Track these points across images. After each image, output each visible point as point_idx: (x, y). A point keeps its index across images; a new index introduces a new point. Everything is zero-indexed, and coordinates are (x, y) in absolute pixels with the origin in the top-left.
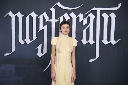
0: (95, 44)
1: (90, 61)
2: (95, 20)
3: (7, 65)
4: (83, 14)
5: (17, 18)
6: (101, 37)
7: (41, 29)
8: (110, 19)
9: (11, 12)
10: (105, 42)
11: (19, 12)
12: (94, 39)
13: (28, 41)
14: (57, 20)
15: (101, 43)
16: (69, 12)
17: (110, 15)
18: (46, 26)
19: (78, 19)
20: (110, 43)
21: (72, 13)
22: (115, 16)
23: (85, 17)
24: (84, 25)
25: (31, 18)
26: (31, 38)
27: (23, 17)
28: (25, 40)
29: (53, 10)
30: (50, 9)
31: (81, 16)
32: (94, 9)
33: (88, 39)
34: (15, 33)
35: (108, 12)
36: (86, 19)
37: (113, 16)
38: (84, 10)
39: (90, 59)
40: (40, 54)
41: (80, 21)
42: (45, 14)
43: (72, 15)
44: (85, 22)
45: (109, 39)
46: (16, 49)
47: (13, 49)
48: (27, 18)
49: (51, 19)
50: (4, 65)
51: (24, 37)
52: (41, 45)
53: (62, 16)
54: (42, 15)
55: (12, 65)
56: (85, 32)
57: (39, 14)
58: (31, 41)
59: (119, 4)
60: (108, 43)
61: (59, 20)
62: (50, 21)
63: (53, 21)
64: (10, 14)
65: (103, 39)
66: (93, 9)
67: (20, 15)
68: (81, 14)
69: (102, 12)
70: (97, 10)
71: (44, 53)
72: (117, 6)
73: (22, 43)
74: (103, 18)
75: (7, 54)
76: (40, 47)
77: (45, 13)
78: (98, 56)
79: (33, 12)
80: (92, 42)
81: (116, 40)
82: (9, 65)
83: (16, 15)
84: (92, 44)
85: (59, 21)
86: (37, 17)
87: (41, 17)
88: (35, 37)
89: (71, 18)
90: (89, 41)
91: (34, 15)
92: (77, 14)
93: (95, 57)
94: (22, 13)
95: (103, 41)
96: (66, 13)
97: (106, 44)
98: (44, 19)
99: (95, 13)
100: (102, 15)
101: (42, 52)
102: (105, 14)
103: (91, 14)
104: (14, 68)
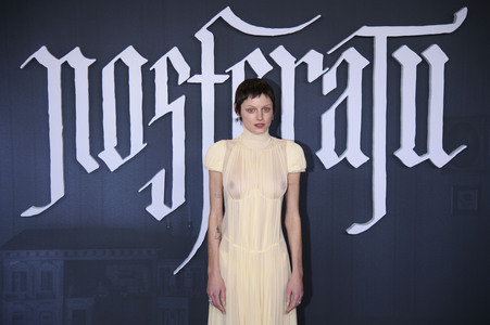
0: (368, 166)
1: (351, 231)
2: (368, 73)
3: (33, 253)
4: (322, 51)
5: (68, 73)
6: (394, 141)
8: (423, 70)
9: (44, 48)
10: (408, 157)
11: (77, 49)
12: (367, 146)
13: (113, 160)
14: (222, 78)
15: (393, 163)
16: (267, 45)
17: (425, 54)
18: (181, 100)
19: (302, 71)
20: (428, 160)
21: (281, 48)
22: (447, 59)
23: (328, 63)
24: (325, 93)
25: (122, 72)
26: (123, 146)
27: (91, 68)
28: (100, 156)
29: (205, 37)
30: (196, 35)
31: (314, 59)
32: (364, 31)
33: (341, 146)
34: (61, 128)
35: (419, 44)
36: (334, 69)
37: (437, 57)
38: (326, 38)
39: (349, 225)
40: (158, 210)
41: (310, 80)
42: (175, 55)
43: (281, 55)
44: (330, 84)
45: (421, 146)
46: (66, 189)
47: (57, 191)
48: (108, 73)
49: (200, 73)
50: (23, 253)
51: (97, 145)
52: (163, 172)
53: (242, 64)
54: (164, 59)
55: (52, 253)
56: (328, 119)
58: (123, 158)
59: (458, 9)
60: (419, 160)
61: (228, 76)
62: (196, 79)
63: (208, 79)
64: (43, 55)
65: (398, 146)
66: (359, 32)
67: (79, 61)
68: (313, 52)
69: (394, 43)
70: (373, 37)
71: (176, 205)
72: (451, 20)
73: (90, 165)
74: (399, 66)
75: (32, 211)
76: (158, 181)
77: (175, 49)
78: (380, 210)
79: (131, 48)
80: (356, 158)
81: (448, 148)
82: (43, 252)
83: (63, 60)
84: (356, 166)
85: (230, 79)
86: (145, 68)
87: (160, 67)
88: (137, 144)
89: (277, 69)
90: (346, 154)
91: (132, 58)
92: (298, 52)
93: (370, 216)
94: (86, 54)
95: (398, 154)
96: (258, 50)
97: (410, 166)
98: (172, 73)
99: (366, 47)
100: (398, 55)
101: (168, 201)
102: (405, 49)
103: (352, 50)
104: (60, 264)
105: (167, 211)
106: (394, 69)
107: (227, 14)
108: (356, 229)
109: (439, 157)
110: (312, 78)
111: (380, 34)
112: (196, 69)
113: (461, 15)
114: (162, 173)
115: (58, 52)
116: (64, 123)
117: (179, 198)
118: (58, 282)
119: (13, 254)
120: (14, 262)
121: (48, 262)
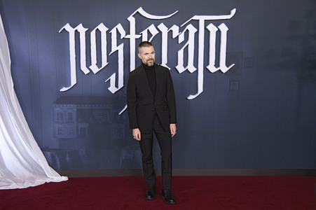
0: (196, 72)
1: (189, 98)
2: (197, 34)
3: (65, 105)
4: (179, 25)
5: (77, 34)
6: (206, 62)
7: (114, 50)
8: (219, 33)
9: (68, 24)
10: (212, 68)
11: (81, 24)
12: (196, 64)
13: (95, 69)
14: (138, 36)
15: (206, 70)
16: (157, 23)
17: (219, 27)
18: (122, 45)
19: (170, 33)
20: (220, 70)
21: (162, 24)
22: (228, 29)
23: (181, 30)
24: (180, 42)
25: (98, 33)
26: (99, 63)
27: (86, 32)
28: (90, 67)
29: (132, 19)
30: (128, 19)
31: (175, 29)
32: (195, 18)
33: (186, 64)
34: (75, 56)
35: (217, 23)
36: (183, 32)
37: (224, 28)
38: (181, 20)
39: (189, 96)
40: (113, 89)
41: (174, 37)
42: (119, 27)
43: (162, 27)
44: (181, 39)
45: (217, 64)
46: (77, 81)
47: (74, 81)
48: (93, 34)
49: (129, 34)
50: (61, 105)
51: (89, 63)
52: (115, 74)
53: (146, 30)
54: (115, 28)
55: (72, 106)
56: (181, 53)
57: (110, 27)
58: (99, 68)
59: (232, 9)
60: (216, 70)
61: (141, 36)
62: (128, 37)
63: (133, 37)
64: (67, 27)
65: (208, 64)
66: (193, 18)
67: (82, 29)
68: (174, 26)
69: (207, 22)
70: (199, 20)
71: (120, 88)
72: (229, 13)
73: (86, 71)
74: (209, 32)
75: (64, 89)
76: (113, 78)
77: (120, 25)
78: (200, 90)
79: (102, 24)
80: (191, 69)
81: (227, 65)
82: (68, 105)
83: (75, 29)
84: (192, 72)
86: (107, 32)
87: (114, 32)
88: (104, 63)
89: (160, 33)
90: (188, 67)
91: (103, 28)
92: (169, 26)
93: (197, 92)
94: (84, 26)
95: (208, 67)
96: (153, 25)
97: (213, 72)
98: (118, 34)
99: (196, 24)
100: (208, 27)
101: (117, 86)
102: (211, 25)
103: (190, 25)
104: (75, 110)
105: (116, 90)
106: (207, 32)
107: (141, 10)
108: (191, 97)
109: (224, 69)
111: (202, 19)
112: (128, 32)
113: (233, 12)
115: (73, 26)
116: (76, 54)
117: (121, 85)
118: (74, 116)
119: (57, 105)
120: (58, 109)
121: (71, 109)
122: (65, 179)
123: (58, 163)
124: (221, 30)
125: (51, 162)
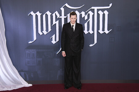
0: (94, 33)
1: (90, 46)
2: (93, 16)
3: (31, 50)
4: (85, 12)
5: (37, 16)
6: (98, 29)
7: (54, 23)
8: (104, 15)
10: (101, 31)
11: (38, 12)
12: (93, 30)
13: (45, 32)
15: (98, 33)
17: (104, 12)
18: (58, 21)
19: (81, 15)
20: (105, 32)
21: (77, 11)
22: (108, 13)
23: (86, 14)
24: (85, 20)
25: (47, 16)
26: (47, 30)
27: (41, 15)
28: (43, 32)
29: (62, 9)
31: (83, 13)
32: (93, 8)
33: (88, 30)
35: (103, 10)
36: (87, 15)
37: (106, 13)
38: (86, 9)
41: (82, 17)
42: (57, 13)
44: (86, 18)
45: (103, 30)
47: (35, 38)
48: (44, 16)
50: (29, 50)
51: (42, 30)
53: (69, 14)
54: (54, 13)
55: (34, 50)
56: (86, 25)
57: (52, 13)
58: (47, 32)
60: (103, 32)
62: (61, 17)
63: (63, 17)
64: (32, 13)
65: (99, 30)
66: (91, 8)
68: (83, 12)
69: (98, 10)
72: (109, 6)
73: (41, 34)
74: (99, 14)
75: (30, 42)
76: (54, 36)
77: (57, 11)
78: (96, 42)
79: (48, 11)
80: (91, 32)
81: (108, 30)
82: (33, 50)
83: (36, 14)
85: (67, 17)
86: (51, 15)
87: (54, 15)
88: (50, 30)
91: (49, 13)
92: (80, 12)
93: (94, 43)
94: (40, 13)
95: (99, 31)
97: (101, 33)
98: (56, 16)
99: (93, 11)
100: (99, 12)
101: (55, 40)
103: (90, 11)
104: (36, 52)
105: (55, 42)
106: (98, 15)
107: (67, 5)
108: (91, 45)
109: (107, 32)
110: (83, 17)
111: (96, 8)
112: (61, 15)
113: (111, 5)
114: (54, 35)
115: (35, 12)
116: (36, 26)
117: (57, 40)
118: (35, 55)
119: (27, 50)
120: (27, 52)
121: (33, 52)
122: (31, 85)
123: (28, 77)
124: (105, 13)
125: (24, 77)
